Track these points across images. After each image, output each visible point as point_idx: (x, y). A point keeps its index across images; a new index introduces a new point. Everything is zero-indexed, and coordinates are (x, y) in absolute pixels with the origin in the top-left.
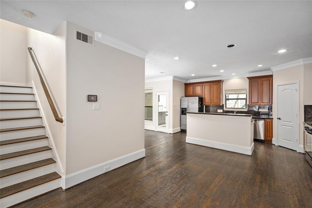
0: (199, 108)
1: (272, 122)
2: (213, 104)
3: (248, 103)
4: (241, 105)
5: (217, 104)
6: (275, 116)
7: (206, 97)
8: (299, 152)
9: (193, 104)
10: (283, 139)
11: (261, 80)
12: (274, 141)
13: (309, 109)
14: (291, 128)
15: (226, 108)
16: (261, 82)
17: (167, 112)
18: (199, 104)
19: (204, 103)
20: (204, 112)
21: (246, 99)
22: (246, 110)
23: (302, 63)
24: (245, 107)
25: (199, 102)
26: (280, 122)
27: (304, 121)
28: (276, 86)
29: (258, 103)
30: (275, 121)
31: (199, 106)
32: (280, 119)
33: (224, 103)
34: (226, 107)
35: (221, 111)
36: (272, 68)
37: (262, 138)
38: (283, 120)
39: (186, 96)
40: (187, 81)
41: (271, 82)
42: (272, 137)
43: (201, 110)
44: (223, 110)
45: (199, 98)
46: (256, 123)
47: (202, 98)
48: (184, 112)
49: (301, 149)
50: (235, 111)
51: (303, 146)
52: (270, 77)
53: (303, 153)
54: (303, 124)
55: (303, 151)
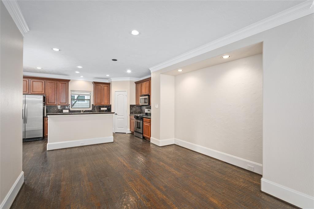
2: (59, 104)
4: (85, 105)
8: (127, 133)
9: (34, 104)
10: (117, 128)
11: (103, 85)
13: (132, 107)
14: (123, 119)
18: (43, 104)
21: (90, 100)
22: (91, 109)
23: (129, 80)
24: (89, 107)
25: (43, 102)
26: (116, 116)
27: (130, 114)
28: (114, 92)
29: (101, 103)
33: (70, 103)
36: (111, 79)
41: (109, 88)
49: (128, 131)
50: (82, 110)
51: (129, 129)
52: (109, 84)
53: (130, 133)
54: (129, 116)
55: (129, 132)
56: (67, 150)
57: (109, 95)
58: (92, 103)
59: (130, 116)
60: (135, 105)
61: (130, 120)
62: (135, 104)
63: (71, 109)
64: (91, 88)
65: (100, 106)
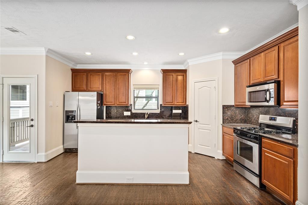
0: (98, 110)
2: (118, 103)
4: (153, 106)
5: (125, 103)
6: (191, 119)
7: (108, 93)
8: (218, 159)
9: (88, 104)
10: (200, 145)
11: (176, 74)
12: (191, 148)
13: (226, 109)
14: (209, 131)
15: (134, 109)
16: (176, 76)
17: (32, 120)
18: (97, 103)
19: (105, 103)
21: (158, 98)
22: (158, 111)
23: (221, 58)
24: (156, 108)
25: (98, 101)
26: (197, 125)
27: (222, 124)
29: (172, 102)
31: (98, 106)
32: (197, 121)
33: (132, 103)
34: (134, 107)
35: (128, 113)
36: (188, 61)
38: (200, 123)
39: (73, 90)
40: (76, 66)
41: (185, 78)
44: (131, 113)
45: (98, 94)
47: (102, 95)
49: (219, 155)
50: (147, 112)
51: (221, 152)
52: (184, 72)
53: (222, 160)
54: (221, 126)
55: (222, 157)
56: (104, 187)
57: (185, 90)
58: (161, 102)
59: (223, 126)
60: (233, 106)
61: (223, 136)
62: (233, 104)
63: (134, 111)
64: (159, 79)
65: (172, 107)
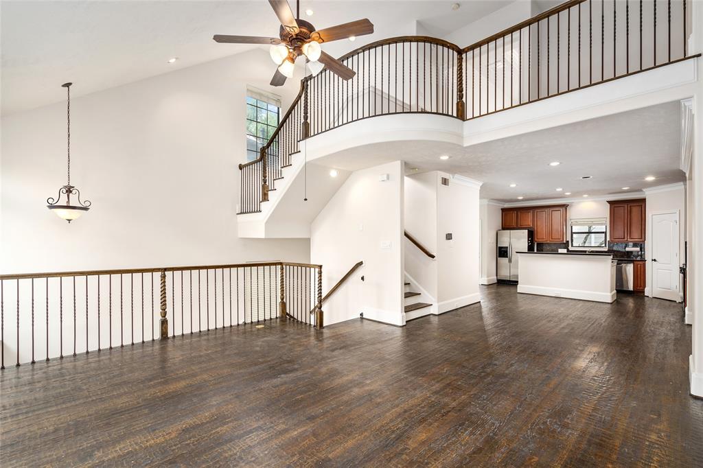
0: (529, 246)
1: (644, 265)
2: (551, 240)
3: (608, 239)
4: (595, 241)
5: (559, 240)
6: (648, 257)
7: (538, 230)
9: (518, 240)
10: (659, 288)
11: (629, 205)
12: (647, 292)
14: (670, 271)
15: (572, 246)
16: (629, 208)
18: (528, 240)
19: (536, 240)
20: (536, 251)
21: (605, 233)
22: (606, 249)
24: (604, 245)
25: (529, 238)
28: (650, 216)
29: (624, 238)
30: (648, 264)
31: (529, 243)
32: (655, 260)
33: (569, 239)
34: (572, 244)
35: (565, 251)
37: (631, 288)
38: (659, 262)
39: (504, 228)
40: (506, 205)
41: (643, 209)
42: (645, 286)
43: (531, 249)
44: (568, 250)
45: (529, 231)
46: (621, 267)
47: (532, 231)
48: (502, 252)
50: (588, 250)
52: (642, 201)
57: (643, 223)
63: (571, 248)
